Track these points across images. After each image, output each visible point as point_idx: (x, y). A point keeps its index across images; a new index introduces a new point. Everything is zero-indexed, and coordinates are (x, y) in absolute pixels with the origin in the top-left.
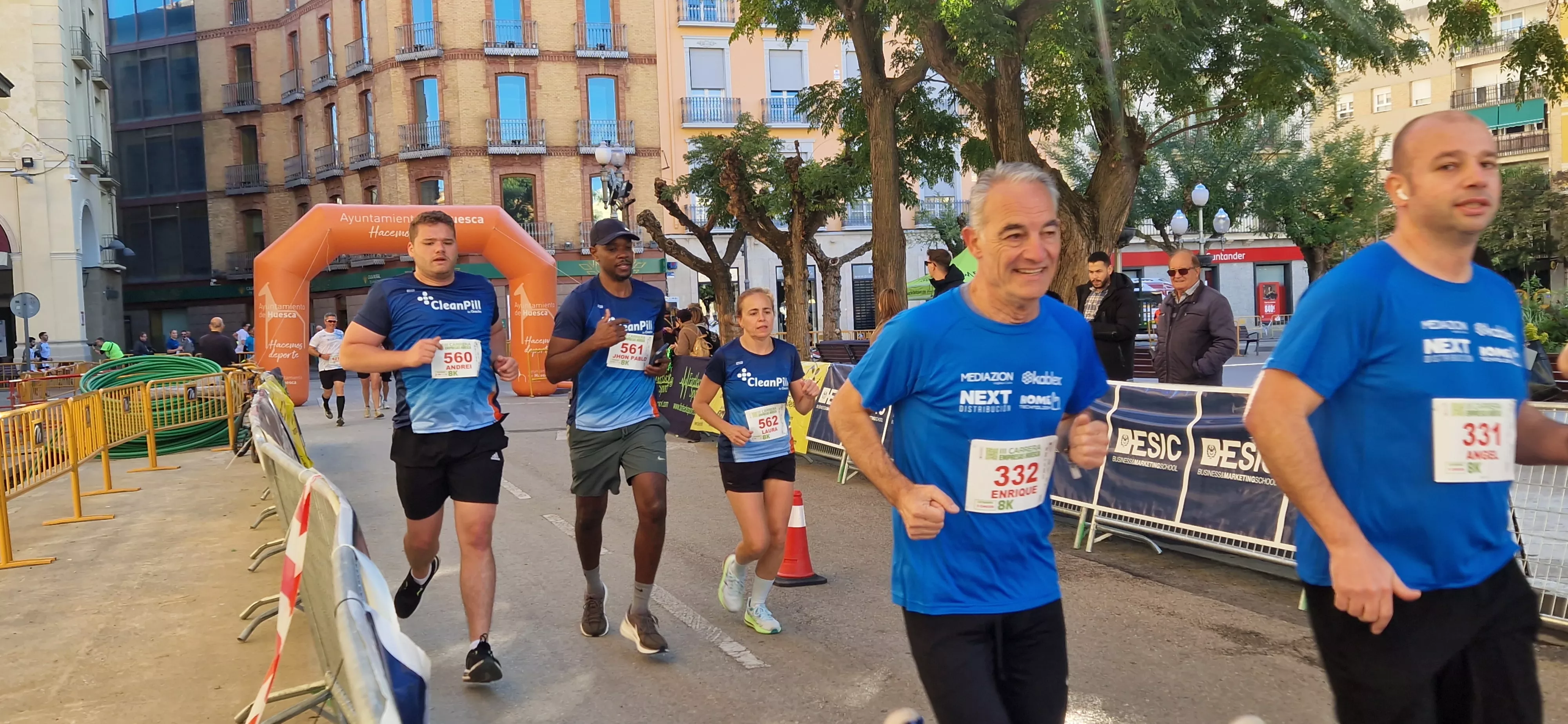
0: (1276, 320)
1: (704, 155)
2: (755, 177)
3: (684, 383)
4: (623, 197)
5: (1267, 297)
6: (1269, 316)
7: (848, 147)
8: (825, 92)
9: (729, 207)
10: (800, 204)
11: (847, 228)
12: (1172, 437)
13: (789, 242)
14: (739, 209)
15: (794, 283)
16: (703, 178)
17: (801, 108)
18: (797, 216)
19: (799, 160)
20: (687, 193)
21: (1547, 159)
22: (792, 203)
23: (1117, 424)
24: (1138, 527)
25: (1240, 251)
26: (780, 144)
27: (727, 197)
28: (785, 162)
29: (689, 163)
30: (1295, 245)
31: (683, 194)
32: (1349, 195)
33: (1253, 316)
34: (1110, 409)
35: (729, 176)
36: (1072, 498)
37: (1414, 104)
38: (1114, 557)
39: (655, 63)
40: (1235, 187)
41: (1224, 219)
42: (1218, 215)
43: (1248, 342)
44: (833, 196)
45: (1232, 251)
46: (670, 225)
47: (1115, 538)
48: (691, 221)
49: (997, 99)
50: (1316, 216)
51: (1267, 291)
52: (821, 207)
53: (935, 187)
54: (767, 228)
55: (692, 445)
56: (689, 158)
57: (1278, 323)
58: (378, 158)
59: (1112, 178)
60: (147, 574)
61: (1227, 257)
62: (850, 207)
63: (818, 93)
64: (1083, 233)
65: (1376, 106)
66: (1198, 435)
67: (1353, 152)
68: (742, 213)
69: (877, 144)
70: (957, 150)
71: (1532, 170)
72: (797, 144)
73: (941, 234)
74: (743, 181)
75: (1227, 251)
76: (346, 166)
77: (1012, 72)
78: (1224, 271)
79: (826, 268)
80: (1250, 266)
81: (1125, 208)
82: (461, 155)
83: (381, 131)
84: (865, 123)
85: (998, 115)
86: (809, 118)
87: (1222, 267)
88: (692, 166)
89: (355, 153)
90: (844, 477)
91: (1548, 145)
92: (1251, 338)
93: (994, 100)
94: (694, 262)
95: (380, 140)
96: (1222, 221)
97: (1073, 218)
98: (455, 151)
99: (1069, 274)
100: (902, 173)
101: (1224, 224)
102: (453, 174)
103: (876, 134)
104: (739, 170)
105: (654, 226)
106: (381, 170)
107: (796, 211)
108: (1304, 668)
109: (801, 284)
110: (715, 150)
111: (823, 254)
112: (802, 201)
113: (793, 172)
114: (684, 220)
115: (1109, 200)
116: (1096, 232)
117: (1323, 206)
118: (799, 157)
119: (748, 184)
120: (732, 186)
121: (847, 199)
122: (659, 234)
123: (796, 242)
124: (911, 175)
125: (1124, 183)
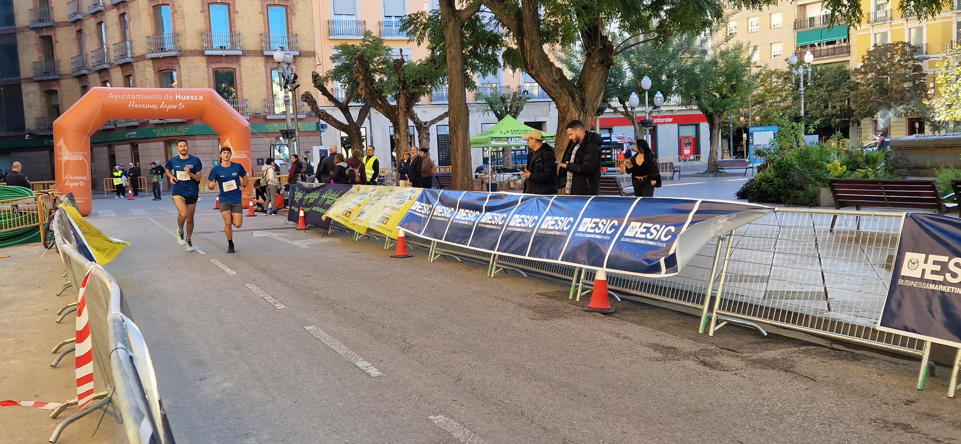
0: (691, 158)
1: (343, 57)
2: (375, 71)
4: (292, 83)
5: (686, 144)
6: (686, 156)
7: (433, 53)
8: (418, 18)
10: (403, 88)
11: (433, 103)
13: (397, 112)
14: (366, 91)
15: (401, 137)
16: (341, 72)
17: (403, 28)
18: (402, 96)
19: (403, 61)
20: (332, 81)
21: (849, 61)
22: (398, 88)
25: (670, 117)
26: (391, 50)
27: (358, 84)
28: (394, 62)
29: (334, 62)
30: (702, 113)
31: (330, 82)
32: (734, 83)
33: (677, 156)
35: (358, 70)
37: (772, 27)
40: (668, 77)
41: (660, 97)
42: (656, 95)
43: (674, 172)
44: (424, 84)
45: (665, 117)
46: (322, 101)
48: (335, 99)
49: (524, 24)
51: (686, 141)
52: (417, 90)
53: (486, 78)
54: (384, 104)
56: (333, 59)
57: (692, 160)
58: (133, 57)
59: (593, 73)
61: (662, 120)
62: (434, 90)
63: (414, 19)
64: (576, 107)
65: (750, 28)
67: (736, 57)
68: (367, 94)
69: (451, 51)
70: (500, 54)
71: (840, 68)
72: (401, 51)
73: (491, 107)
74: (368, 74)
75: (662, 117)
76: (112, 62)
77: (533, 7)
78: (661, 130)
79: (421, 128)
80: (676, 125)
81: (601, 92)
82: (187, 56)
83: (134, 39)
84: (443, 38)
85: (524, 34)
86: (408, 34)
87: (659, 127)
88: (336, 64)
89: (118, 54)
91: (849, 52)
92: (676, 169)
93: (522, 25)
94: (338, 125)
95: (134, 45)
96: (659, 99)
97: (570, 98)
98: (183, 53)
100: (467, 69)
101: (660, 101)
102: (182, 67)
103: (450, 45)
104: (365, 66)
105: (312, 102)
106: (135, 65)
107: (401, 92)
108: (701, 368)
109: (405, 138)
110: (349, 53)
111: (418, 119)
112: (405, 86)
113: (399, 68)
114: (331, 98)
115: (591, 86)
116: (584, 107)
117: (719, 89)
118: (402, 59)
119: (371, 76)
120: (361, 77)
121: (433, 85)
122: (316, 107)
123: (401, 112)
124: (472, 70)
125: (601, 76)
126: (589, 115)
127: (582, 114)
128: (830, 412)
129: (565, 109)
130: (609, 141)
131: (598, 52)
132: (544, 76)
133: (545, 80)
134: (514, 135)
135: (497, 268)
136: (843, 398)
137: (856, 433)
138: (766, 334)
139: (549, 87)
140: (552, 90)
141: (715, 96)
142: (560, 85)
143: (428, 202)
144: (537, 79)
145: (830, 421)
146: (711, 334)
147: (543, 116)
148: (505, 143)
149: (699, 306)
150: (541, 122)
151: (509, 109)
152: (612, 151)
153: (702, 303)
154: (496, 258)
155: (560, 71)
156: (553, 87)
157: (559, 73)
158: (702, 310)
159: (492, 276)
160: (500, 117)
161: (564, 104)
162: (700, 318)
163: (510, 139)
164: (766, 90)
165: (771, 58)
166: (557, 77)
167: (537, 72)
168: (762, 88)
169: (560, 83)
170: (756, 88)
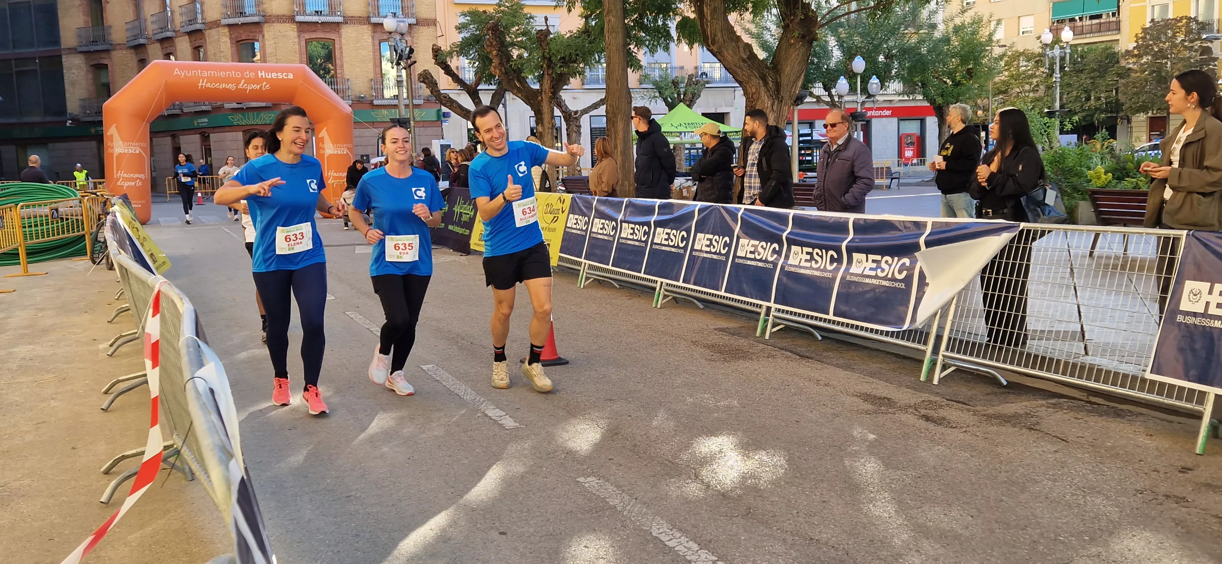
0: (913, 162)
1: (472, 26)
2: (513, 44)
3: (457, 209)
4: (407, 59)
5: (908, 144)
6: (908, 159)
7: (587, 22)
9: (492, 69)
10: (549, 67)
11: (585, 87)
12: (831, 252)
13: (540, 98)
14: (500, 70)
15: (544, 130)
16: (471, 44)
18: (546, 76)
19: (548, 32)
20: (458, 57)
21: (1118, 40)
22: (542, 66)
23: (791, 242)
24: (804, 320)
25: (888, 109)
26: (533, 18)
27: (491, 61)
28: (537, 33)
29: (459, 33)
30: (929, 105)
31: (455, 57)
32: (971, 66)
33: (896, 159)
34: (784, 231)
35: (491, 43)
36: (756, 299)
38: (784, 343)
40: (885, 58)
41: (876, 84)
42: (872, 81)
43: (892, 179)
44: (575, 62)
45: (882, 109)
46: (444, 82)
47: (787, 329)
48: (461, 80)
50: (945, 82)
51: (907, 140)
52: (566, 70)
53: (655, 55)
54: (522, 86)
55: (464, 258)
56: (459, 28)
57: (915, 165)
58: (204, 23)
59: (791, 50)
60: (24, 359)
61: (878, 113)
62: (588, 70)
64: (768, 94)
66: (851, 250)
67: (974, 33)
68: (502, 73)
69: (609, 21)
70: (672, 25)
71: (1107, 49)
72: (546, 19)
73: (660, 93)
74: (503, 48)
75: (878, 109)
76: (178, 29)
78: (876, 124)
79: (570, 118)
80: (895, 120)
81: (801, 75)
82: (273, 22)
84: (600, 3)
87: (874, 122)
88: (462, 35)
89: (185, 18)
90: (582, 283)
91: (1119, 29)
92: (894, 176)
94: (464, 112)
95: (205, 7)
96: (874, 86)
97: (761, 82)
98: (268, 19)
100: (630, 44)
101: (876, 88)
102: (266, 36)
103: (609, 12)
104: (500, 39)
105: (432, 83)
106: (207, 33)
107: (546, 72)
108: (922, 423)
109: (550, 131)
110: (481, 22)
111: (567, 107)
112: (550, 64)
113: (543, 41)
114: (456, 78)
115: (789, 68)
116: (778, 94)
117: (951, 74)
118: (548, 30)
119: (507, 50)
120: (495, 52)
121: (586, 63)
122: (436, 89)
123: (545, 98)
124: (636, 46)
125: (801, 55)
126: (786, 104)
127: (776, 103)
128: (1085, 481)
129: (755, 96)
130: (810, 138)
131: (798, 23)
132: (728, 55)
133: (729, 58)
134: (689, 129)
135: (665, 296)
136: (1101, 463)
137: (1117, 506)
138: (1005, 383)
139: (734, 68)
140: (739, 71)
142: (749, 66)
143: (582, 213)
144: (719, 57)
145: (1084, 492)
146: (935, 382)
147: (726, 106)
148: (677, 140)
149: (921, 347)
150: (723, 114)
151: (681, 96)
152: (813, 152)
153: (925, 343)
154: (664, 284)
155: (748, 47)
156: (740, 68)
157: (747, 51)
158: (924, 352)
159: (659, 307)
160: (670, 106)
161: (754, 90)
162: (921, 362)
163: (683, 134)
164: (1012, 76)
165: (1019, 35)
166: (745, 54)
167: (720, 48)
168: (1006, 73)
169: (749, 63)
170: (999, 73)
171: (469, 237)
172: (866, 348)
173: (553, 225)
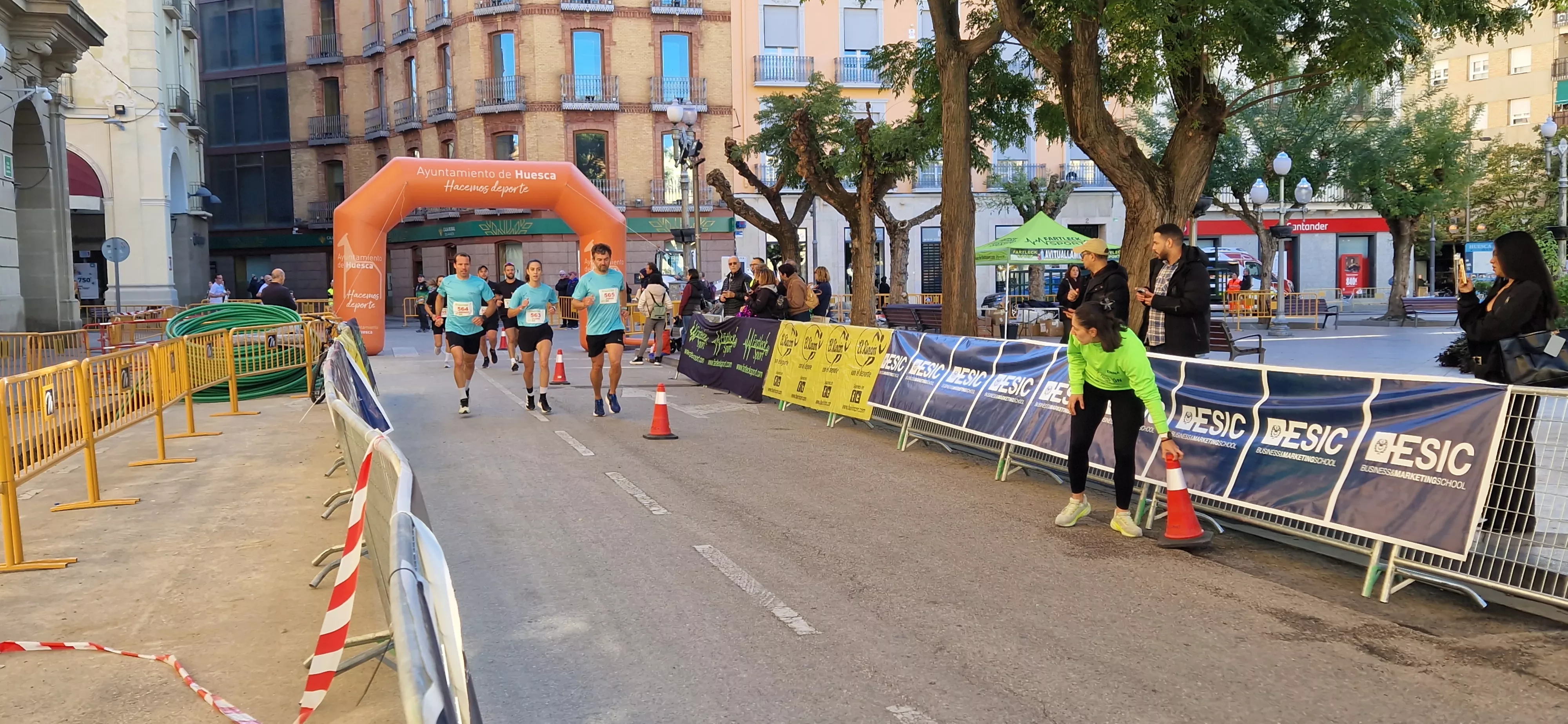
0: (1358, 292)
1: (775, 115)
2: (825, 138)
4: (694, 156)
5: (1349, 269)
6: (1350, 288)
7: (920, 109)
8: (898, 52)
10: (869, 166)
11: (917, 190)
12: (1237, 416)
13: (857, 205)
14: (809, 170)
15: (861, 245)
16: (772, 137)
17: (873, 67)
18: (866, 178)
19: (870, 122)
20: (756, 152)
22: (861, 166)
23: (1183, 401)
24: (1200, 505)
25: (1322, 221)
26: (851, 104)
27: (797, 159)
28: (856, 124)
29: (759, 123)
30: (1380, 216)
31: (752, 154)
32: (1438, 167)
33: (1333, 288)
34: (1175, 386)
35: (799, 136)
37: (1513, 72)
39: (730, 20)
40: (1321, 156)
41: (1306, 188)
42: (1299, 185)
43: (1327, 315)
44: (903, 159)
45: (1314, 222)
46: (739, 185)
48: (760, 182)
49: (1073, 64)
51: (1350, 264)
52: (891, 170)
53: (1006, 151)
54: (837, 191)
55: (754, 406)
56: (759, 118)
57: (1360, 296)
58: (455, 112)
59: (1189, 146)
60: (225, 518)
61: (1309, 227)
62: (918, 169)
63: (892, 53)
64: (1156, 202)
65: (1472, 73)
66: (1264, 415)
67: (1445, 122)
68: (811, 174)
69: (949, 108)
70: (1030, 112)
72: (868, 106)
73: (1013, 198)
74: (813, 142)
75: (1309, 222)
76: (424, 119)
77: (1089, 36)
78: (1306, 243)
79: (895, 230)
80: (1332, 237)
81: (1202, 177)
82: (536, 110)
83: (459, 84)
84: (937, 85)
85: (1073, 80)
86: (880, 77)
87: (1303, 238)
88: (763, 126)
89: (433, 106)
90: (904, 443)
92: (1330, 311)
93: (1069, 66)
94: (762, 223)
95: (457, 93)
96: (1304, 191)
97: (1147, 187)
98: (530, 106)
99: (1142, 244)
100: (974, 136)
101: (1306, 194)
102: (527, 128)
103: (949, 96)
104: (810, 130)
105: (724, 186)
106: (458, 123)
107: (866, 173)
108: (1363, 657)
109: (869, 246)
110: (785, 110)
111: (892, 217)
112: (872, 163)
113: (864, 134)
114: (753, 180)
115: (1185, 168)
116: (1170, 202)
117: (1412, 177)
118: (870, 119)
119: (818, 145)
120: (802, 147)
121: (917, 162)
122: (729, 194)
123: (864, 205)
124: (983, 138)
125: (1202, 152)
126: (1180, 216)
127: (1167, 214)
129: (1138, 205)
130: (1214, 259)
131: (1199, 111)
132: (1103, 150)
133: (1105, 156)
134: (1050, 246)
135: (1012, 466)
138: (1484, 605)
139: (1112, 169)
140: (1118, 173)
141: (1404, 188)
142: (1131, 166)
143: (901, 352)
144: (1092, 155)
146: (1384, 598)
147: (1101, 216)
148: (1034, 259)
149: (1364, 550)
150: (1097, 226)
151: (1042, 203)
153: (1369, 545)
154: (1011, 449)
155: (1131, 141)
156: (1119, 168)
157: (1129, 147)
158: (1368, 557)
159: (1003, 479)
160: (1027, 216)
161: (1137, 197)
162: (1364, 569)
163: (1042, 252)
164: (1498, 180)
165: (1508, 124)
166: (1127, 151)
167: (1093, 142)
168: (1491, 176)
169: (1132, 162)
170: (1481, 175)
171: (761, 381)
172: (1286, 547)
173: (866, 369)
